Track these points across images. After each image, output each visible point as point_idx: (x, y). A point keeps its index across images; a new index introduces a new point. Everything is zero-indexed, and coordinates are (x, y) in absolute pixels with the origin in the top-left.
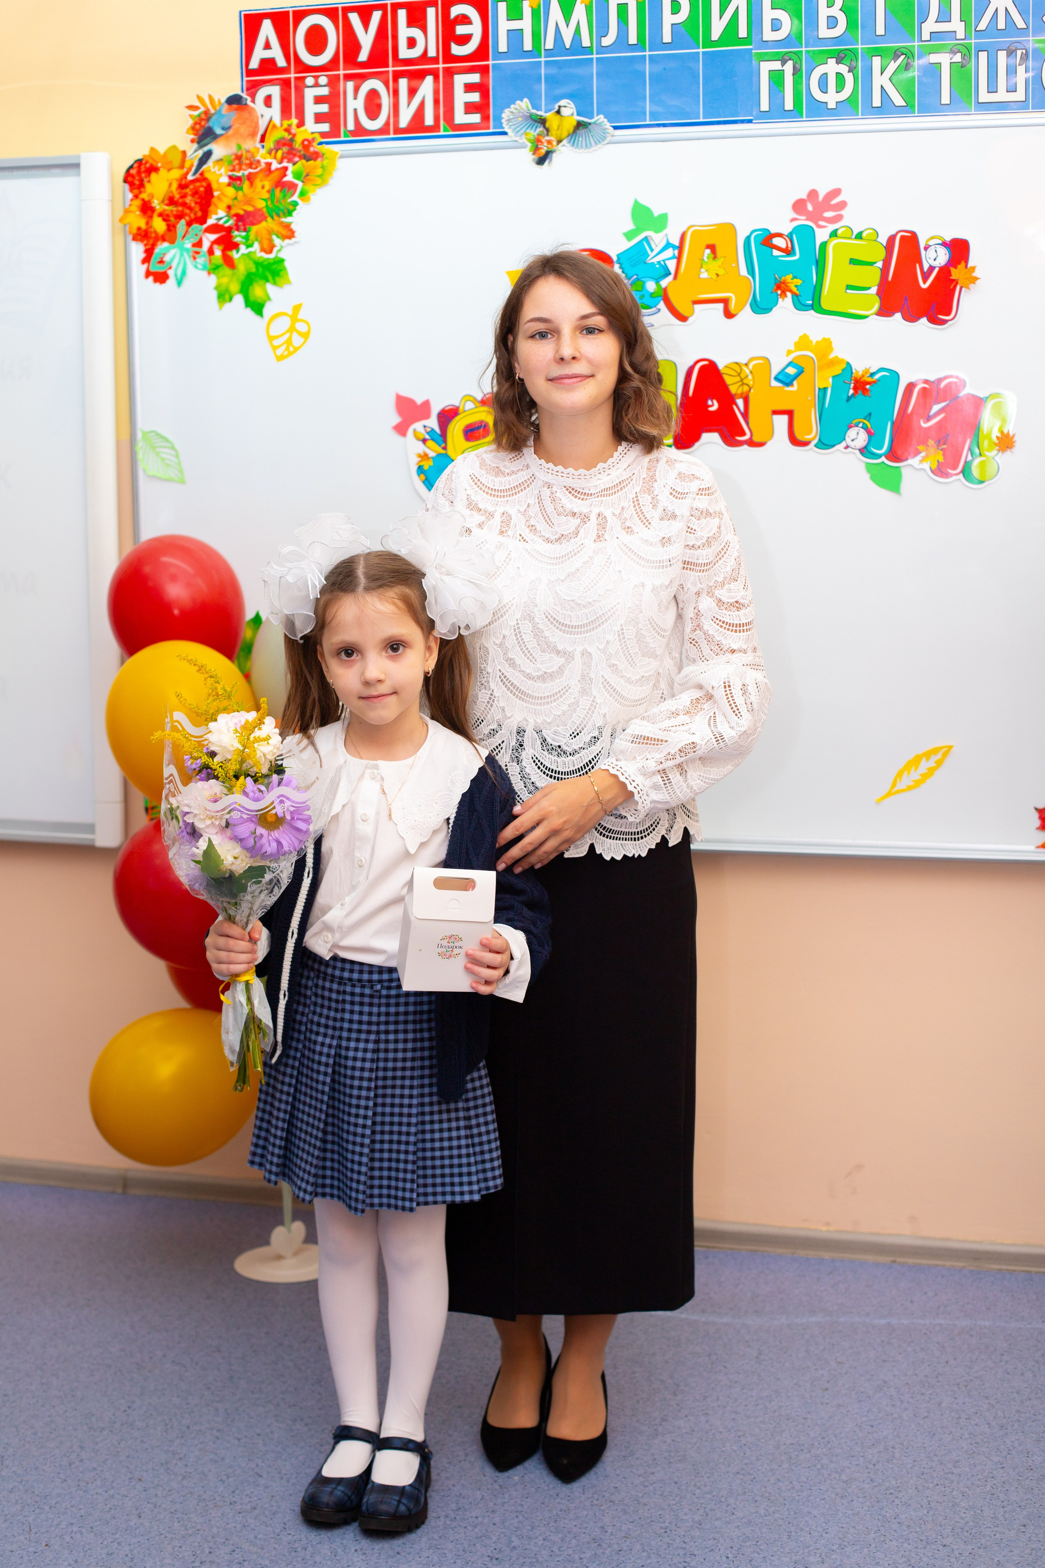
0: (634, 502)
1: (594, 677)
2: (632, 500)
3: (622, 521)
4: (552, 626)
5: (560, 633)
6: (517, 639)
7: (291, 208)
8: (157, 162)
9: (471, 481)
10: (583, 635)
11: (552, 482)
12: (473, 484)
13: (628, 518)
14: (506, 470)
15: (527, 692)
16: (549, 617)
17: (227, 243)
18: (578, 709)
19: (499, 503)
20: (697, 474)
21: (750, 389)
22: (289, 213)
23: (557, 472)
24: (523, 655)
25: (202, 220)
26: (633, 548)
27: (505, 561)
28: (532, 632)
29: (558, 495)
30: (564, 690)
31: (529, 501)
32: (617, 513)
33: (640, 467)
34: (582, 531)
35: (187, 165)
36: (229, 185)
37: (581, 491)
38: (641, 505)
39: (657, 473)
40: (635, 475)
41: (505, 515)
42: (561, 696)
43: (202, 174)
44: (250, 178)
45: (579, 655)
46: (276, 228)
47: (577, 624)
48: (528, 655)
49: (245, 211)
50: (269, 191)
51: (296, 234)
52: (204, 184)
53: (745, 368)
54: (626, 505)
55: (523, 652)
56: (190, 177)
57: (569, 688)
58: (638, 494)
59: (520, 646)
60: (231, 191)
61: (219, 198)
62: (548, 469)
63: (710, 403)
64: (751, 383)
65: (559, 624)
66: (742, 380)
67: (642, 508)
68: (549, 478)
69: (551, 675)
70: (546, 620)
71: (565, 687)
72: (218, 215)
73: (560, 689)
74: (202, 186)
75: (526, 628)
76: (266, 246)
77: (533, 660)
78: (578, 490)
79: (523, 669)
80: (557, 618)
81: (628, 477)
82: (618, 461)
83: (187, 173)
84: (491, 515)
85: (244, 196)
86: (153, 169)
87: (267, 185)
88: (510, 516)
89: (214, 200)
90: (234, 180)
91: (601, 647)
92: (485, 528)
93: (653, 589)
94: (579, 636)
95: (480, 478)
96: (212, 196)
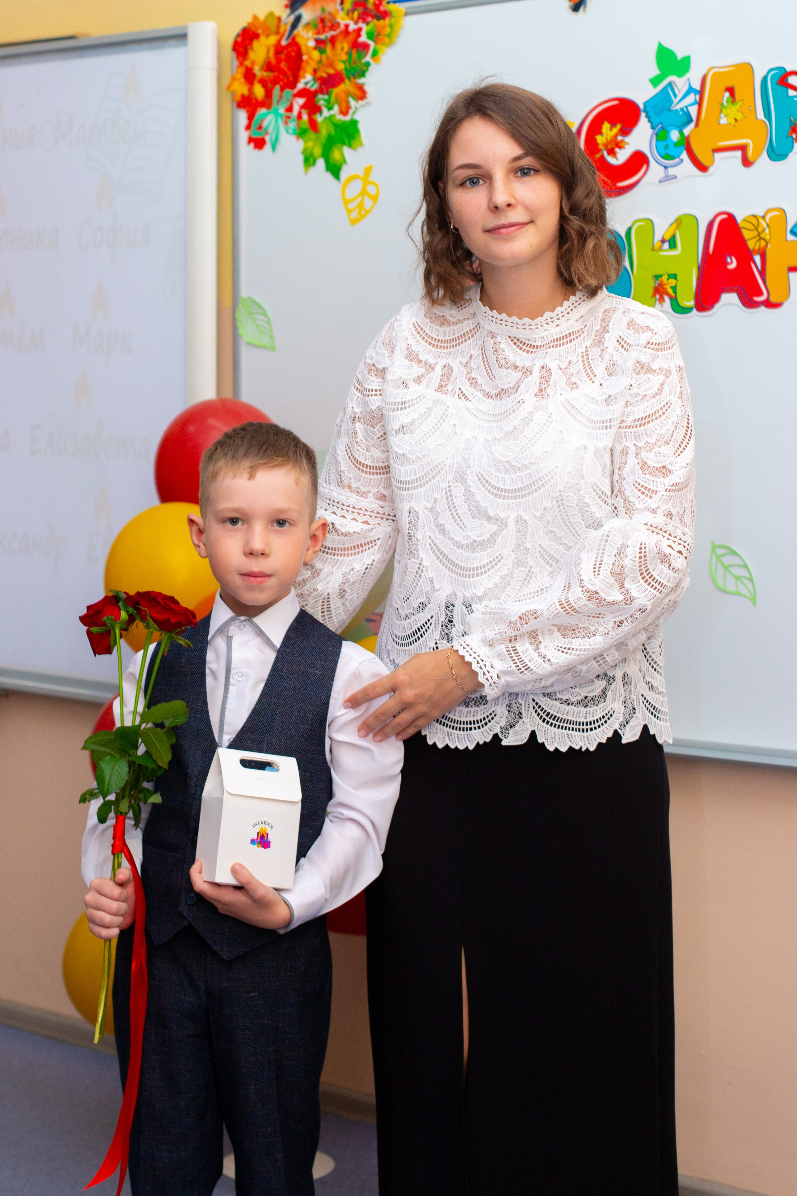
0: (583, 356)
1: (530, 547)
2: (581, 355)
3: (568, 377)
4: (484, 489)
5: (491, 497)
6: (448, 503)
7: (364, 68)
8: (258, 29)
9: (413, 330)
10: (517, 500)
11: (496, 331)
12: (415, 333)
13: (575, 373)
14: (451, 319)
15: (456, 561)
16: (482, 479)
17: (312, 108)
18: (512, 581)
19: (442, 355)
20: (652, 326)
21: (767, 243)
22: (362, 74)
23: (501, 320)
24: (453, 521)
25: (293, 86)
26: (577, 406)
27: (441, 417)
28: (464, 495)
29: (502, 345)
30: (496, 560)
31: (472, 352)
32: (563, 367)
33: (593, 318)
34: (522, 387)
35: (282, 30)
36: (316, 48)
37: (527, 342)
38: (590, 360)
39: (611, 323)
40: (587, 328)
41: (446, 368)
42: (493, 567)
43: (294, 39)
44: (333, 40)
45: (513, 522)
46: (352, 90)
47: (510, 488)
48: (458, 520)
49: (328, 74)
50: (347, 53)
51: (368, 95)
52: (295, 48)
53: (761, 221)
54: (574, 359)
55: (454, 518)
56: (284, 43)
57: (502, 558)
58: (589, 349)
59: (451, 511)
60: (316, 54)
61: (307, 63)
62: (493, 317)
63: (729, 260)
64: (768, 237)
65: (492, 487)
66: (759, 234)
67: (591, 362)
68: (493, 327)
69: (481, 544)
70: (479, 482)
71: (497, 557)
72: (307, 81)
73: (492, 559)
74: (293, 51)
75: (458, 490)
76: (344, 109)
77: (463, 527)
78: (524, 341)
79: (452, 536)
80: (490, 481)
81: (579, 328)
82: (569, 310)
83: (281, 38)
84: (432, 368)
85: (328, 58)
86: (256, 36)
87: (346, 46)
88: (451, 369)
89: (304, 64)
90: (320, 43)
91: (537, 515)
92: (424, 382)
93: (596, 452)
94: (513, 501)
95: (424, 327)
96: (302, 60)
